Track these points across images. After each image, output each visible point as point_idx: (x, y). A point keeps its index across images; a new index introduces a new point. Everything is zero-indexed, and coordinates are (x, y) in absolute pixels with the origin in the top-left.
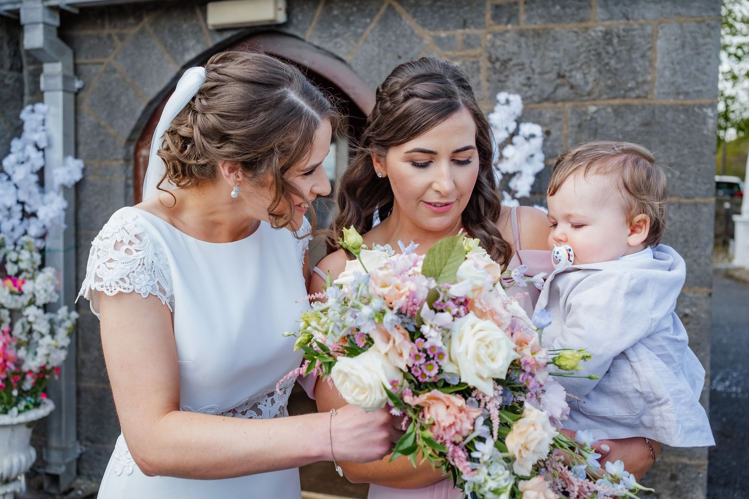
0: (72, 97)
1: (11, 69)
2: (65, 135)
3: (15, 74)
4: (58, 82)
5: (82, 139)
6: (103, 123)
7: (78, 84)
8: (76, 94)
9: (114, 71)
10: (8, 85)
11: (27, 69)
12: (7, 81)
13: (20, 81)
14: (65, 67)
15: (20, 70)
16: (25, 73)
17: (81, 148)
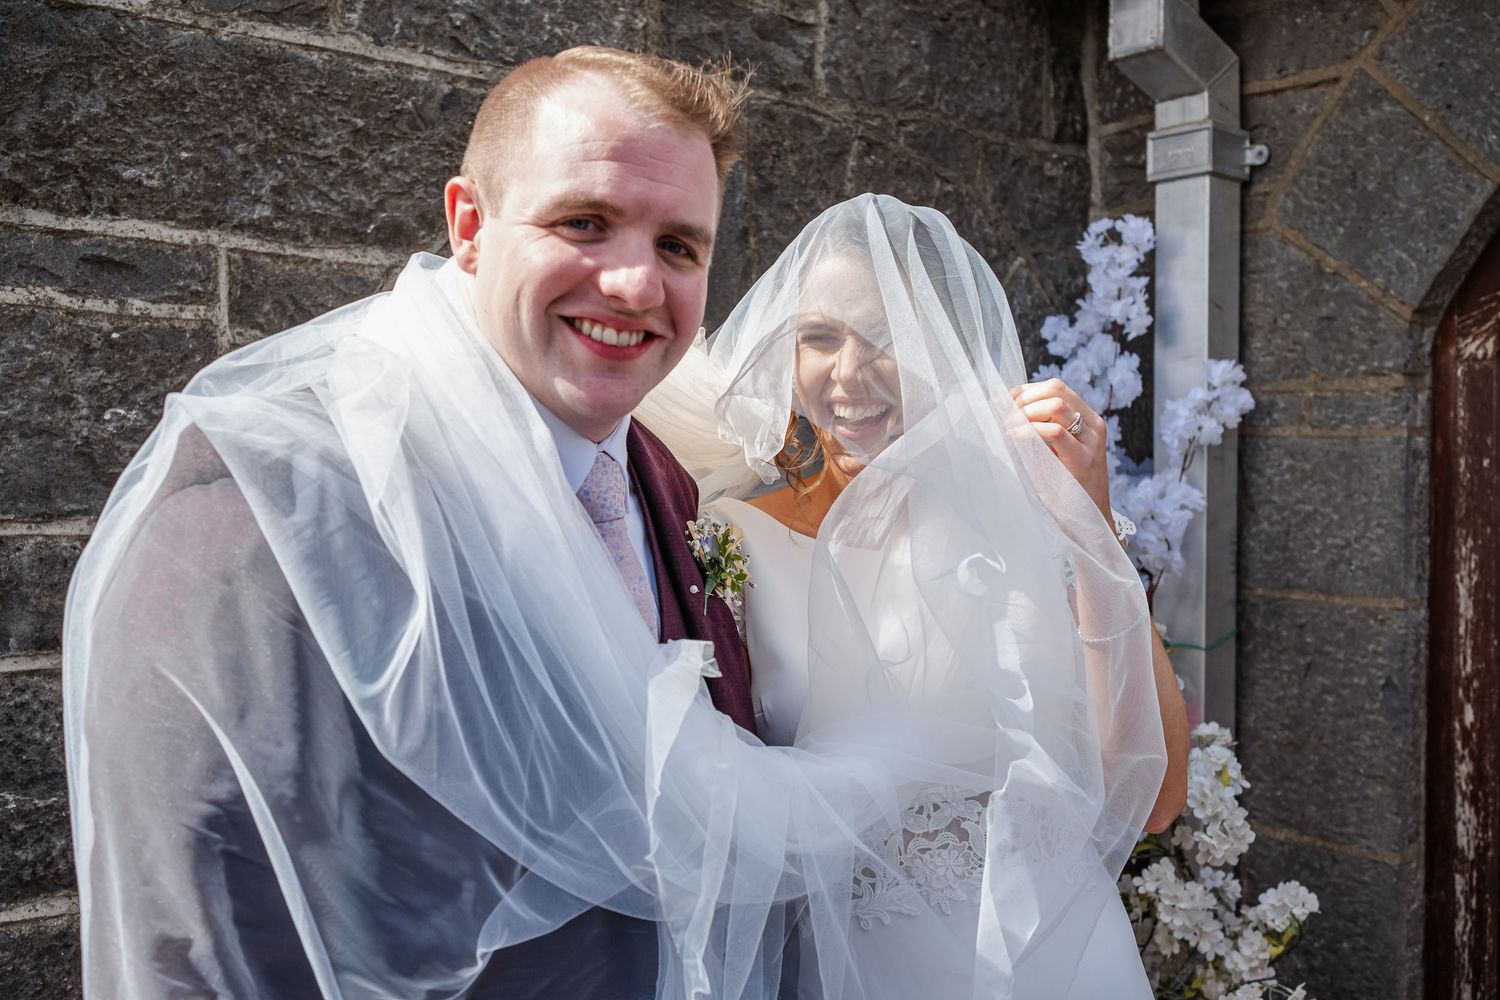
0: (1235, 191)
1: (1058, 139)
2: (1215, 305)
3: (1070, 150)
4: (1200, 150)
5: (1260, 317)
6: (1331, 264)
7: (1252, 156)
8: (1245, 186)
9: (1378, 96)
10: (1052, 179)
11: (1100, 133)
12: (1049, 170)
13: (1081, 168)
14: (1216, 106)
15: (1082, 140)
16: (1093, 145)
17: (1256, 343)
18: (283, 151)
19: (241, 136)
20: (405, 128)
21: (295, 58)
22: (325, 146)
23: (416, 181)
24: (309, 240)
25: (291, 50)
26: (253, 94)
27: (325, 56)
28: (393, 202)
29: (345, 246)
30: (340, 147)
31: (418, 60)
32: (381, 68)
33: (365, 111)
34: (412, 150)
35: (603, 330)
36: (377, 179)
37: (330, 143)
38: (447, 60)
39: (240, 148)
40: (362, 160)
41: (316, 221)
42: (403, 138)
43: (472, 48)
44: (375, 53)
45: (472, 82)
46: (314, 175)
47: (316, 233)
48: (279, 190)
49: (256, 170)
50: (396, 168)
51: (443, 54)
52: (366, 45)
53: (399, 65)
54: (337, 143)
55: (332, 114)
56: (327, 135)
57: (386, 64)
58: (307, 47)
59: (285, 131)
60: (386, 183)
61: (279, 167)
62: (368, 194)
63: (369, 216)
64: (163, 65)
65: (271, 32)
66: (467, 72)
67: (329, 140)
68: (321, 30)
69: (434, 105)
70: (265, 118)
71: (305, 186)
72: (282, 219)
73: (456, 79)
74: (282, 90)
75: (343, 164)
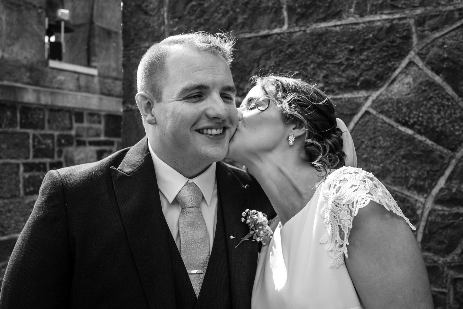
18: (325, 64)
19: (312, 62)
20: (370, 45)
21: (331, 31)
22: (340, 58)
23: (374, 63)
24: (337, 91)
25: (330, 29)
26: (315, 47)
27: (342, 27)
28: (366, 73)
29: (351, 92)
30: (345, 58)
31: (377, 18)
32: (362, 25)
33: (354, 43)
34: (372, 53)
35: (211, 131)
36: (358, 66)
37: (342, 57)
38: (389, 14)
39: (312, 66)
40: (353, 60)
41: (338, 84)
42: (369, 48)
43: (400, 6)
44: (360, 20)
45: (400, 19)
46: (336, 69)
47: (339, 89)
48: (325, 77)
49: (317, 72)
50: (366, 60)
51: (387, 12)
52: (356, 18)
53: (369, 22)
54: (344, 56)
55: (342, 47)
56: (340, 55)
57: (364, 23)
58: (335, 26)
59: (326, 57)
60: (362, 66)
61: (325, 69)
62: (356, 72)
63: (357, 79)
64: (290, 46)
65: (323, 25)
66: (397, 16)
67: (341, 56)
68: (340, 18)
69: (382, 33)
70: (319, 54)
71: (333, 74)
72: (327, 86)
73: (393, 20)
74: (325, 43)
75: (346, 63)
